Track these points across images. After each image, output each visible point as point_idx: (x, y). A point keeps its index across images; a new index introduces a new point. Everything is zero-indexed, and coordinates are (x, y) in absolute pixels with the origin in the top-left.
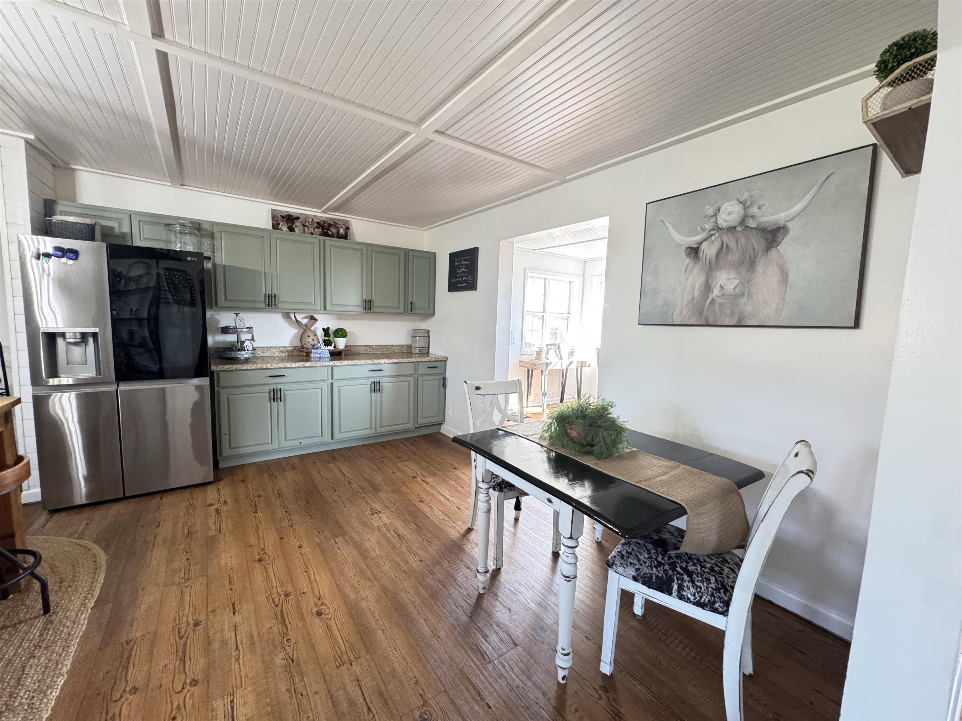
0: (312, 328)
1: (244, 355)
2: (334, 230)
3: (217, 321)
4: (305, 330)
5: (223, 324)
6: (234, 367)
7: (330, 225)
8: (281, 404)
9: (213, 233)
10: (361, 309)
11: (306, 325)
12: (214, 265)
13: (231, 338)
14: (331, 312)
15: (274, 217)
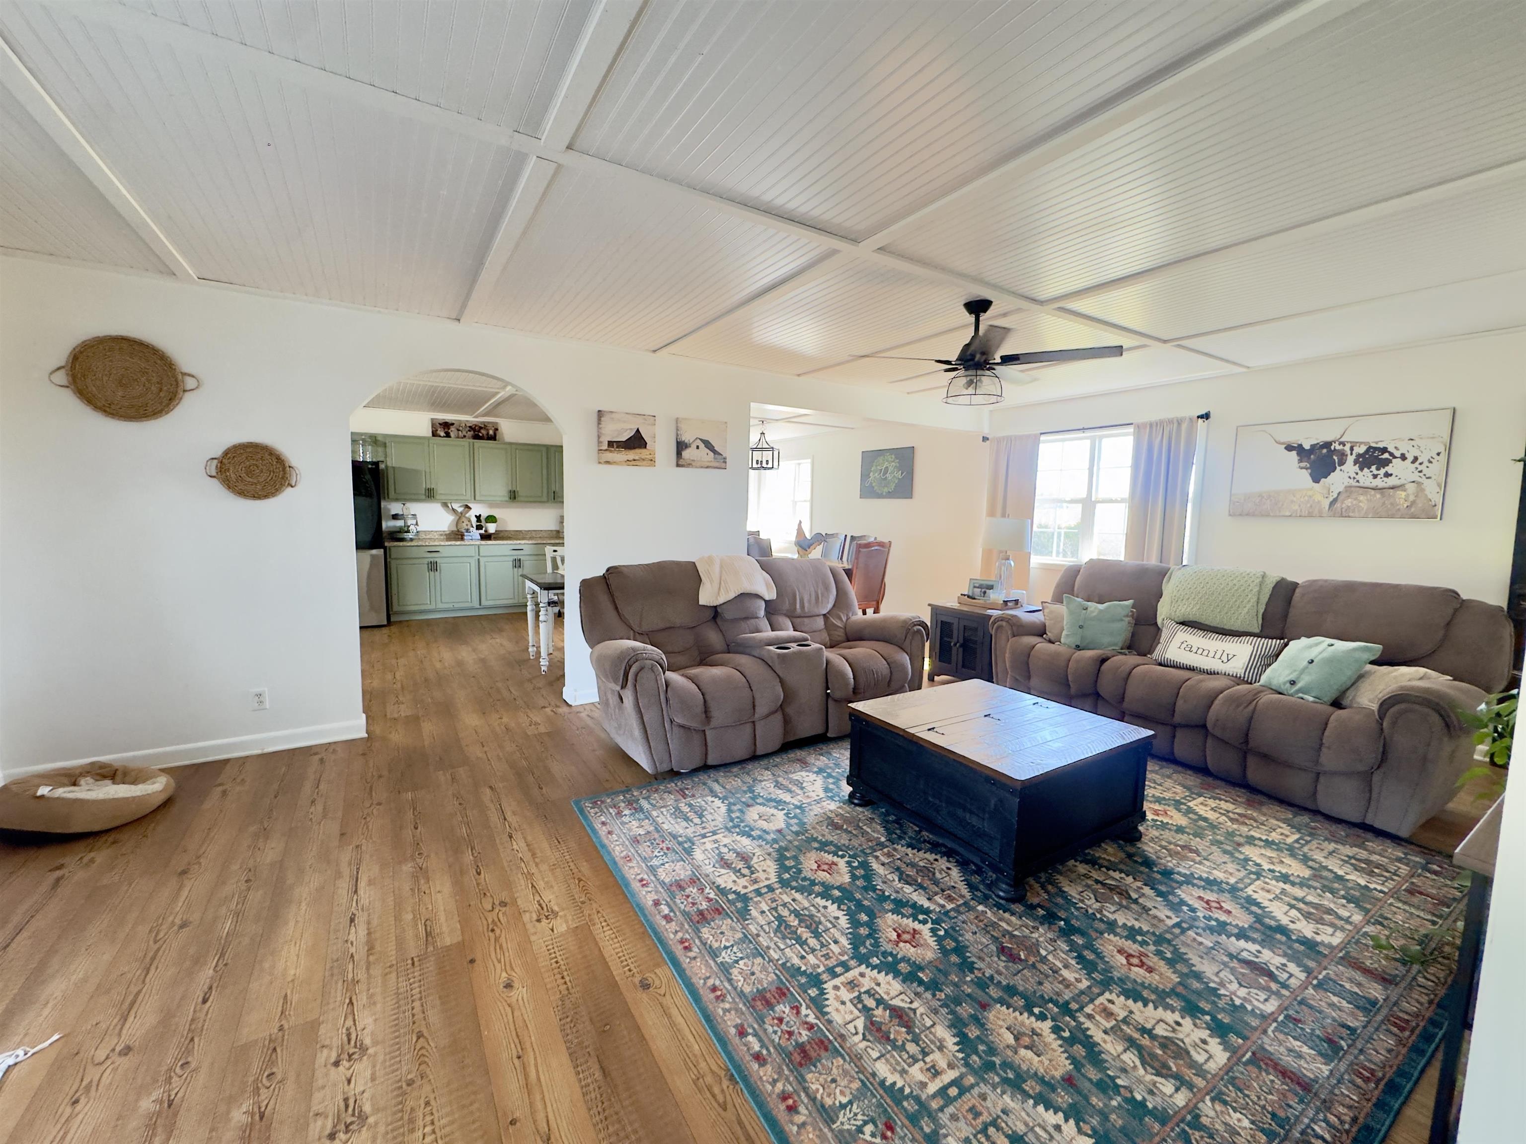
0: (467, 515)
1: (410, 536)
2: (484, 432)
3: (389, 510)
4: (460, 517)
5: (393, 513)
6: (401, 544)
7: (481, 428)
8: (437, 573)
9: (385, 444)
10: (507, 499)
11: (461, 513)
12: (387, 467)
13: (400, 523)
14: (481, 502)
15: (433, 425)
